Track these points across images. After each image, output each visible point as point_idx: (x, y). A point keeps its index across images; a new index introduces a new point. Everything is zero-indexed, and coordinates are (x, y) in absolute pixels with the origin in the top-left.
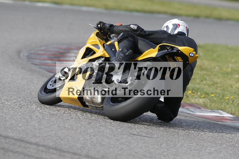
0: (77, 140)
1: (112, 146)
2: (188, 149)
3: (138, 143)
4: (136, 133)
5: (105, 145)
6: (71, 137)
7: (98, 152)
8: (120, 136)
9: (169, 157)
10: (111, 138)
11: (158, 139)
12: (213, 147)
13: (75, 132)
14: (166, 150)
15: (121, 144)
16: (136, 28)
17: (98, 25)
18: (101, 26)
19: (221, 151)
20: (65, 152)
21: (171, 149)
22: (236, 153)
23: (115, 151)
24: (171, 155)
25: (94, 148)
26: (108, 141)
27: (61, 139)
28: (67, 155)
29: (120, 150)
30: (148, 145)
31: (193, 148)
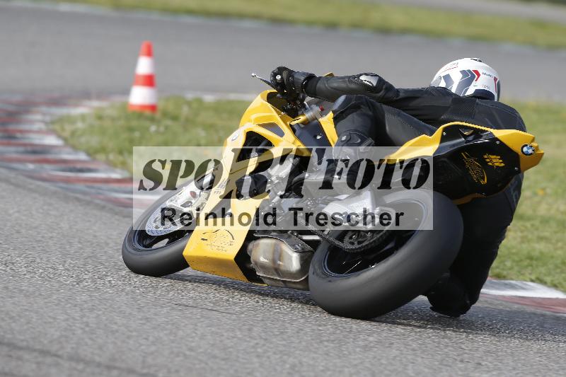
0: (52, 320)
1: (134, 334)
2: (312, 339)
3: (196, 325)
4: (191, 302)
5: (117, 331)
6: (37, 312)
7: (100, 348)
8: (153, 311)
9: (268, 357)
10: (130, 314)
11: (243, 315)
12: (374, 332)
13: (46, 301)
14: (262, 342)
15: (154, 328)
16: (374, 82)
17: (275, 75)
18: (282, 78)
19: (392, 344)
20: (21, 348)
21: (274, 340)
22: (426, 347)
23: (141, 345)
24: (275, 353)
25: (91, 339)
26: (125, 322)
27: (12, 318)
28: (26, 356)
29: (153, 343)
30: (220, 331)
31: (325, 336)
